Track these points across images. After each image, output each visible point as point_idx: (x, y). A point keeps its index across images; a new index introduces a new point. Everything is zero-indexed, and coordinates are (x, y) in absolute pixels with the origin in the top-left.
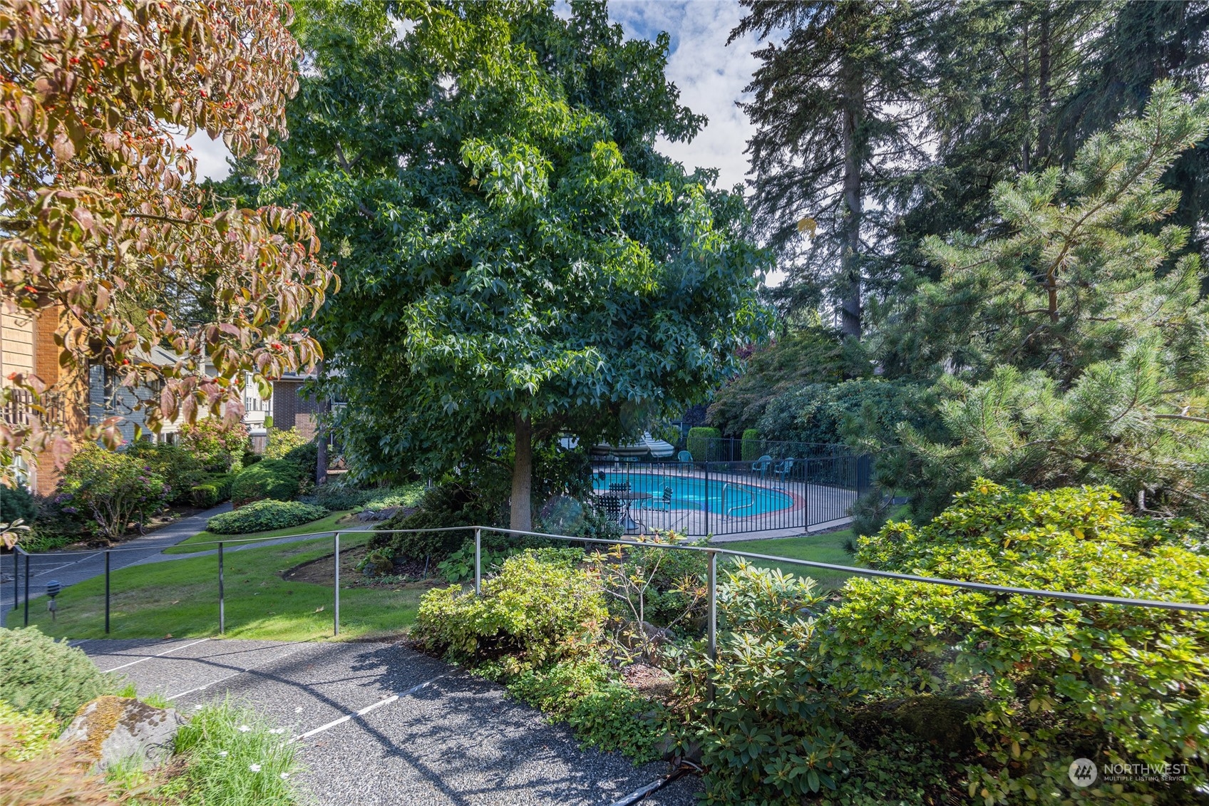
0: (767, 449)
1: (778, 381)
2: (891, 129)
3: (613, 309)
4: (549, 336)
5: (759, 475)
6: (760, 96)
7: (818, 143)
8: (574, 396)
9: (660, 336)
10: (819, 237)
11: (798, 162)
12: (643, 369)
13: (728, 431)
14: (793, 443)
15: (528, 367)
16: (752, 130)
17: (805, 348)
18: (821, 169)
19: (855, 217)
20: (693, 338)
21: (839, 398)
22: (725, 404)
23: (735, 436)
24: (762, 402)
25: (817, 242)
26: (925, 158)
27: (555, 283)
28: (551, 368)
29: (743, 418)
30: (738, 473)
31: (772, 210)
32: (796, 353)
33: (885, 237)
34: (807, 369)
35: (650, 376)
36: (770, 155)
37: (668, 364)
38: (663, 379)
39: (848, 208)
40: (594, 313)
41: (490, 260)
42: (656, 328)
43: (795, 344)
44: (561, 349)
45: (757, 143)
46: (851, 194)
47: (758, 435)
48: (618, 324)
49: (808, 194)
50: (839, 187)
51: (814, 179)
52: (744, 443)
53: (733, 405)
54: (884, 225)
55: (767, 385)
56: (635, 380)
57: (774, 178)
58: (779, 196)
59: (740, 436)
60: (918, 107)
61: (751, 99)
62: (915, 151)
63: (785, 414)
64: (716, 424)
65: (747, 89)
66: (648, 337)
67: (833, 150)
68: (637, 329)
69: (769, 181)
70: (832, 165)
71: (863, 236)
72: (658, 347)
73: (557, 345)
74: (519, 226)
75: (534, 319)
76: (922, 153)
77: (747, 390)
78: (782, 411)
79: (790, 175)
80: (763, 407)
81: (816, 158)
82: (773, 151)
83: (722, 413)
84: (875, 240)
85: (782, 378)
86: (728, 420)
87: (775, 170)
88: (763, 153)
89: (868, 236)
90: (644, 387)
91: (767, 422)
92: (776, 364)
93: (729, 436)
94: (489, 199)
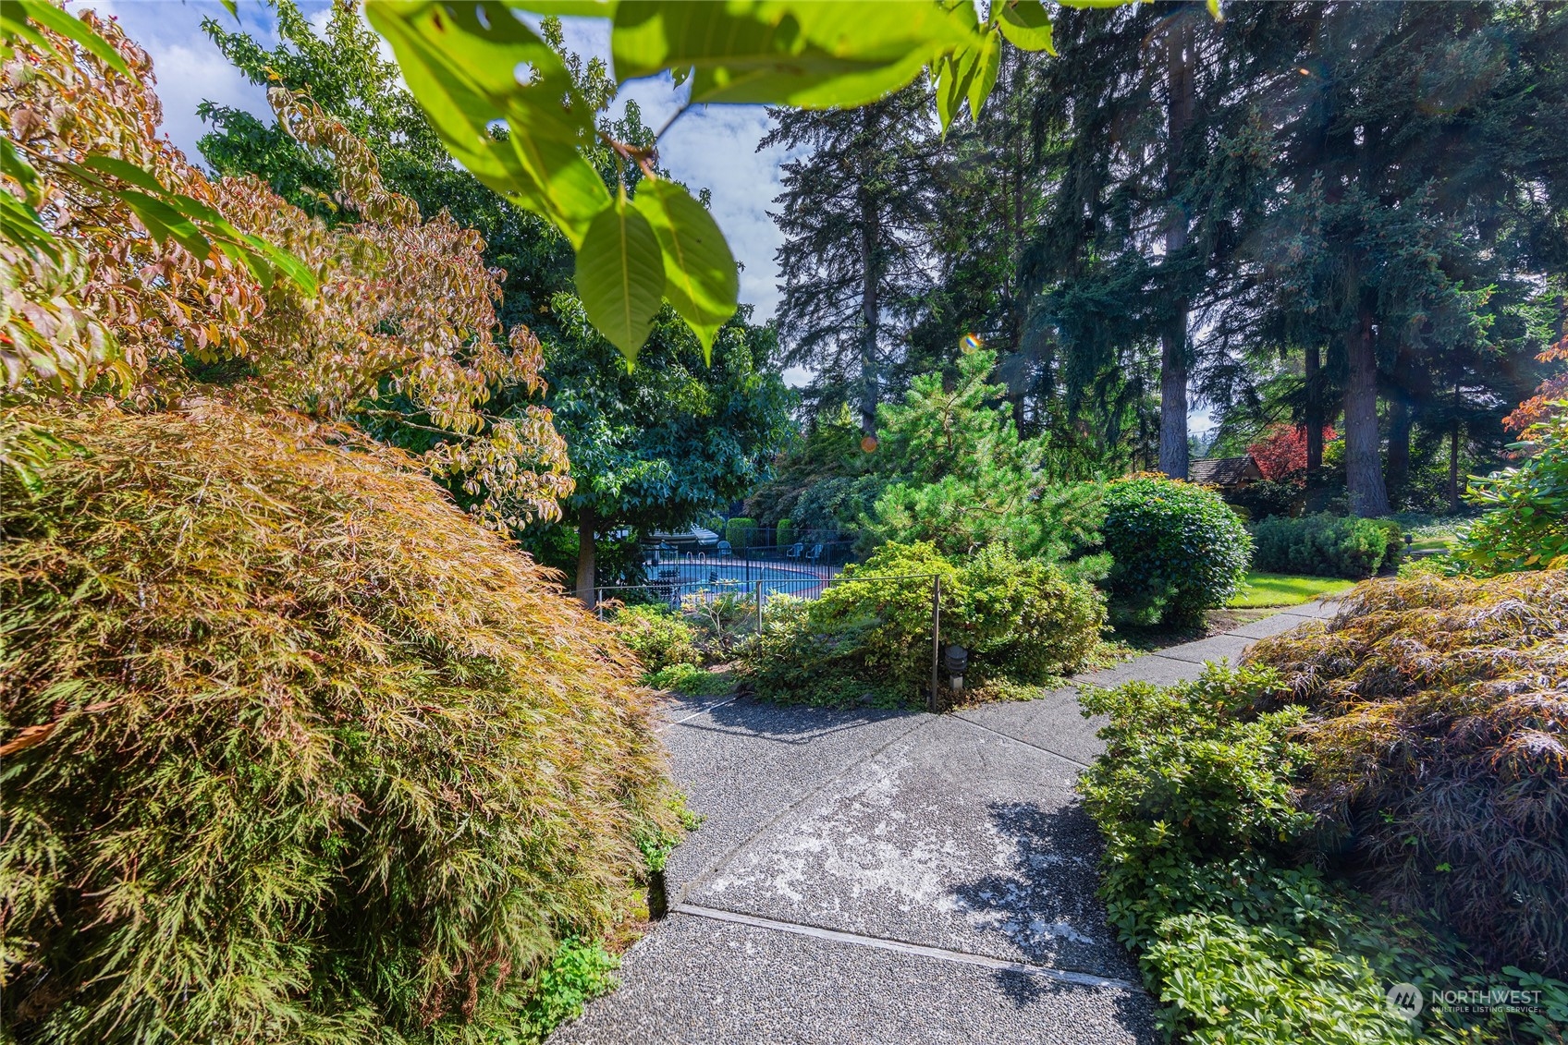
0: (799, 537)
1: (809, 474)
2: (901, 251)
3: (675, 427)
4: (623, 446)
5: (792, 561)
6: (789, 208)
7: (841, 256)
8: (645, 496)
9: (712, 449)
10: (843, 342)
11: (823, 273)
12: (701, 476)
13: (765, 520)
14: (822, 531)
15: (611, 475)
16: (782, 237)
17: (831, 444)
18: (844, 282)
19: (872, 325)
20: (738, 449)
21: (860, 491)
22: (761, 495)
23: (771, 525)
24: (794, 493)
25: (842, 348)
26: (930, 280)
27: (624, 403)
28: (629, 475)
29: (778, 509)
30: (776, 561)
31: (801, 315)
32: (824, 448)
33: (898, 346)
34: (835, 464)
35: (706, 480)
36: (799, 261)
37: (719, 471)
38: (714, 483)
39: (867, 321)
40: (658, 429)
41: (575, 387)
42: (710, 442)
43: (823, 441)
44: (635, 457)
45: (788, 250)
46: (868, 307)
47: (791, 525)
48: (679, 439)
49: (833, 303)
50: (859, 299)
51: (838, 289)
52: (779, 533)
53: (769, 496)
54: (896, 337)
55: (797, 480)
56: (693, 483)
57: (802, 287)
58: (806, 303)
59: (776, 525)
60: (922, 237)
61: (780, 209)
62: (921, 273)
63: (814, 505)
64: (753, 514)
65: (776, 200)
66: (703, 450)
67: (854, 263)
68: (694, 443)
69: (798, 289)
70: (852, 279)
71: (880, 344)
72: (710, 457)
73: (630, 454)
74: (595, 356)
75: (609, 433)
76: (927, 276)
77: (781, 483)
78: (812, 502)
79: (816, 285)
80: (796, 498)
81: (840, 269)
82: (801, 258)
83: (758, 504)
84: (890, 348)
85: (812, 472)
86: (765, 510)
87: (803, 279)
88: (793, 259)
89: (884, 346)
90: (700, 490)
91: (799, 512)
92: (807, 459)
93: (765, 526)
94: (565, 329)
